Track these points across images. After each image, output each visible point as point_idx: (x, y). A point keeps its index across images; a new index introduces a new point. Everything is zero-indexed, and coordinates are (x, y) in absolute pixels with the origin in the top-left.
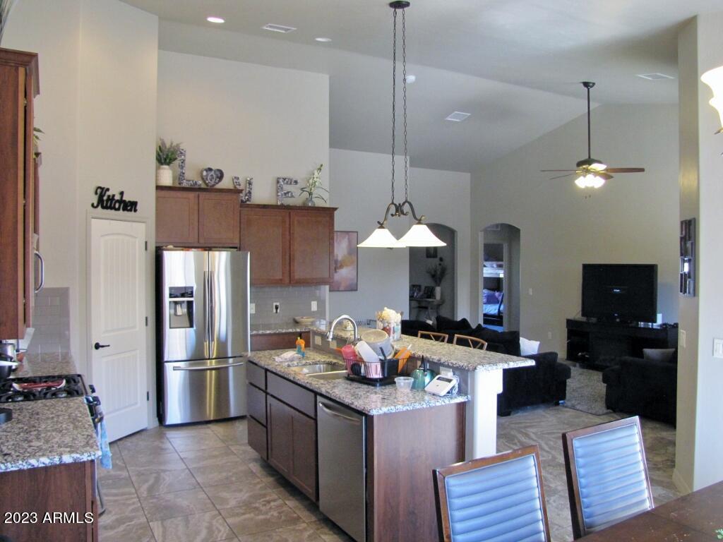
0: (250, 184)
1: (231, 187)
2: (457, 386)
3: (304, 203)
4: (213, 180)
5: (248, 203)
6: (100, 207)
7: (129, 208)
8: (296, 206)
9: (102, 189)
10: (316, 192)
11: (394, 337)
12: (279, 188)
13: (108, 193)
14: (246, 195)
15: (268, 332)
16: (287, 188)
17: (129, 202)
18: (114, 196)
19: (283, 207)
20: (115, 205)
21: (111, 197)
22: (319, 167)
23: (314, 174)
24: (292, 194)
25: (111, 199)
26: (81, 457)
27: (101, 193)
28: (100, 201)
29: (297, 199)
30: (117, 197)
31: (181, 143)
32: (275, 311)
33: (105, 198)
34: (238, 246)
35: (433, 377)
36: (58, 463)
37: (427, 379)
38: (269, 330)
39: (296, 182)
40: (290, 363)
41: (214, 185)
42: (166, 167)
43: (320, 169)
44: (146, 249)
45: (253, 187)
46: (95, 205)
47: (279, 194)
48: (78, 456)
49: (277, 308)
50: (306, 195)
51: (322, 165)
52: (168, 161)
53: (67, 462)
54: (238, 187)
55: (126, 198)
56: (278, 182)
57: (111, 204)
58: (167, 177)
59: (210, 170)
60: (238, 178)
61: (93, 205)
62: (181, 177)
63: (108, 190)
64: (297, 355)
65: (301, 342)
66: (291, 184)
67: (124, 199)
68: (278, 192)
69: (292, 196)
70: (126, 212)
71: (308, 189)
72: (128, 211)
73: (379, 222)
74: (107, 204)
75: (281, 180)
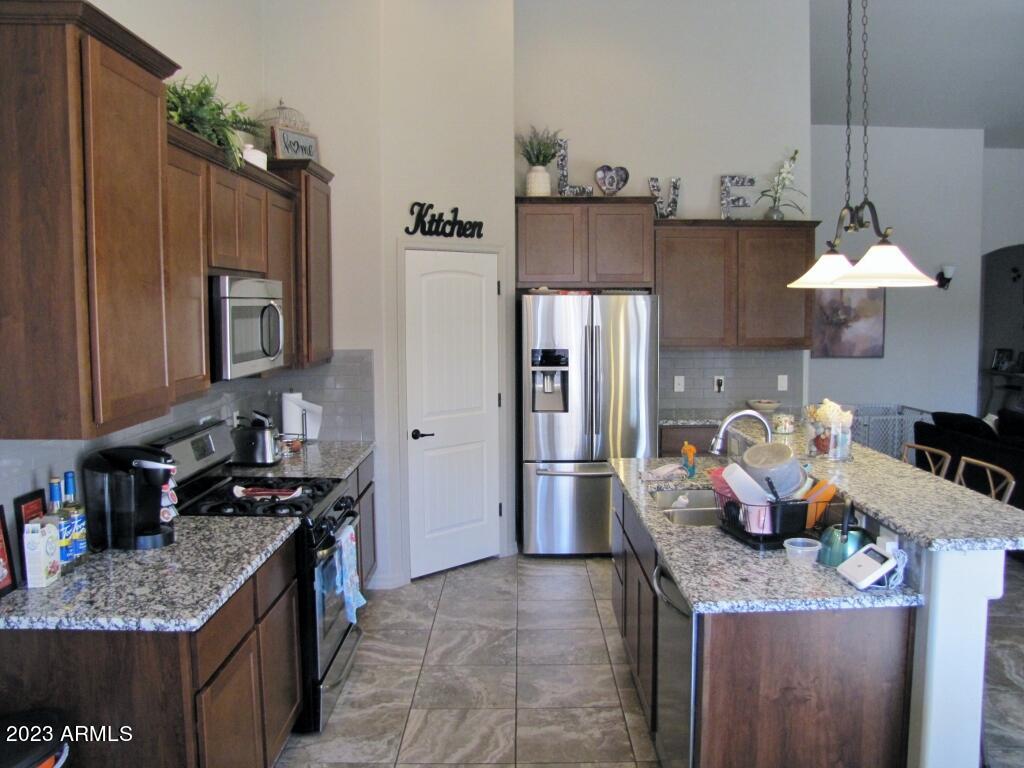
0: (675, 187)
1: (646, 193)
2: (900, 571)
3: (766, 216)
4: (615, 184)
5: (671, 218)
6: (419, 231)
7: (468, 232)
8: (752, 221)
9: (421, 206)
10: (785, 196)
11: (835, 456)
12: (725, 193)
13: (430, 212)
14: (669, 206)
15: (693, 423)
16: (736, 191)
17: (469, 223)
18: (441, 215)
19: (729, 223)
20: (444, 228)
21: (436, 218)
22: (792, 154)
23: (782, 167)
24: (744, 201)
25: (438, 219)
26: (166, 625)
27: (421, 210)
28: (420, 222)
29: (755, 208)
30: (448, 217)
31: (560, 130)
32: (716, 388)
33: (427, 219)
34: (651, 285)
35: (861, 543)
36: (135, 628)
37: (851, 548)
38: (696, 419)
39: (752, 182)
40: (662, 485)
41: (614, 193)
42: (540, 168)
43: (793, 159)
44: (499, 293)
45: (680, 192)
46: (411, 230)
47: (724, 202)
48: (162, 622)
49: (720, 384)
50: (767, 202)
51: (796, 152)
52: (541, 159)
53: (147, 629)
54: (656, 193)
55: (462, 217)
56: (722, 183)
57: (437, 227)
58: (541, 183)
59: (607, 169)
60: (657, 180)
61: (407, 230)
62: (562, 181)
63: (431, 206)
64: (679, 471)
65: (689, 448)
66: (742, 184)
67: (459, 218)
68: (722, 199)
69: (745, 205)
70: (463, 238)
71: (772, 193)
72: (467, 236)
73: (829, 243)
74: (430, 227)
75: (727, 180)
